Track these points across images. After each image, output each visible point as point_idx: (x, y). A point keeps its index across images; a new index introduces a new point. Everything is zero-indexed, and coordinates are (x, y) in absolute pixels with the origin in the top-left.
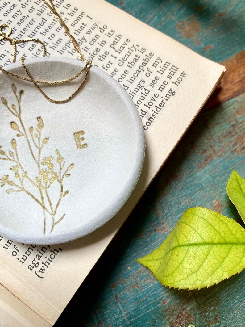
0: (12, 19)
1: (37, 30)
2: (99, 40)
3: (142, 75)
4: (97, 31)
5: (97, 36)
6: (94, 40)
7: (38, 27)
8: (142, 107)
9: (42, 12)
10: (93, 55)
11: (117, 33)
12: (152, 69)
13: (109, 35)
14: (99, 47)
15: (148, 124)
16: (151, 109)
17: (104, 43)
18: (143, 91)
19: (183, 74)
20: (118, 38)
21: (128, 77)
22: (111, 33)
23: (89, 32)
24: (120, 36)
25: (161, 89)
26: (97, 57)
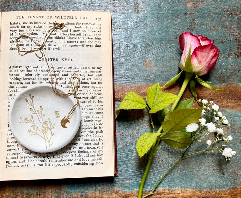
0: (83, 90)
1: (85, 102)
2: (96, 126)
3: (92, 150)
4: (98, 123)
5: (97, 125)
6: (95, 125)
7: (86, 102)
8: (81, 158)
9: (93, 98)
10: (89, 128)
11: (103, 130)
12: (97, 152)
13: (100, 128)
14: (93, 128)
15: (77, 164)
16: (82, 161)
17: (96, 128)
18: (87, 154)
19: (102, 163)
20: (101, 132)
21: (89, 146)
22: (101, 128)
23: (96, 121)
24: (102, 132)
25: (92, 160)
26: (89, 130)
